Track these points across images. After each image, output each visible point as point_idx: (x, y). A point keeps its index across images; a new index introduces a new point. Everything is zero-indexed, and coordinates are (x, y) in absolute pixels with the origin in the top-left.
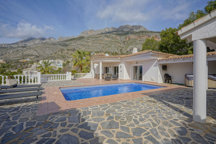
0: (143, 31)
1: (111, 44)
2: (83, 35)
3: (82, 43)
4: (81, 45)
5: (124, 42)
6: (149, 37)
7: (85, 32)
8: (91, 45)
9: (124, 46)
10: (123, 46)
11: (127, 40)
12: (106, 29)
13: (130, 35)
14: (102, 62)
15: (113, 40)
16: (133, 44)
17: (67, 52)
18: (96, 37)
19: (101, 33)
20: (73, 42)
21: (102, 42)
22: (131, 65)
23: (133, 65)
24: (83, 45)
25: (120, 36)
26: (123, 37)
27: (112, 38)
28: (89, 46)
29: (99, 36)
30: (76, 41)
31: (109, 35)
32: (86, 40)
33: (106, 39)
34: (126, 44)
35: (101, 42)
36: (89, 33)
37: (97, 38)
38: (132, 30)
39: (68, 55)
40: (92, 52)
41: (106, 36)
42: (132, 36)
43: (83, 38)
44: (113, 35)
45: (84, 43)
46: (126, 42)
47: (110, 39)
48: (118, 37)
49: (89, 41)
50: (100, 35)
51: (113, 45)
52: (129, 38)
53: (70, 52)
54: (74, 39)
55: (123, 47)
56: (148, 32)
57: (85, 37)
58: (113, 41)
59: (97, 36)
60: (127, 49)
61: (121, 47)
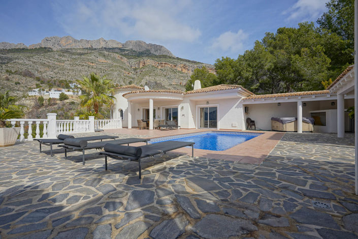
0: (167, 56)
1: (111, 70)
2: (49, 45)
3: (45, 61)
4: (44, 64)
5: (135, 69)
6: (175, 66)
7: (54, 40)
8: (69, 68)
9: (135, 76)
10: (133, 76)
11: (141, 66)
12: (101, 41)
13: (145, 59)
14: (153, 99)
15: (115, 64)
16: (151, 74)
17: (7, 77)
18: (81, 54)
19: (89, 46)
20: (21, 55)
21: (93, 64)
22: (197, 106)
23: (199, 106)
24: (49, 66)
25: (128, 59)
26: (133, 61)
27: (114, 59)
28: (63, 69)
29: (86, 52)
30: (28, 54)
31: (107, 53)
32: (57, 57)
33: (102, 60)
34: (139, 73)
35: (91, 64)
36: (63, 42)
37: (83, 56)
38: (148, 50)
39: (9, 83)
40: (71, 82)
41: (101, 54)
42: (149, 62)
43: (49, 51)
44: (115, 54)
45: (52, 62)
46: (138, 70)
47: (109, 62)
48: (125, 60)
49: (63, 59)
50: (89, 51)
51: (116, 73)
52: (144, 63)
53: (16, 78)
54: (23, 49)
55: (133, 78)
56: (174, 58)
57: (55, 49)
58: (115, 66)
59: (81, 52)
60: (140, 82)
61: (130, 78)
